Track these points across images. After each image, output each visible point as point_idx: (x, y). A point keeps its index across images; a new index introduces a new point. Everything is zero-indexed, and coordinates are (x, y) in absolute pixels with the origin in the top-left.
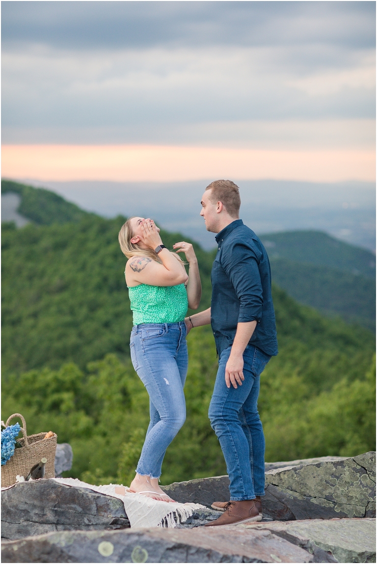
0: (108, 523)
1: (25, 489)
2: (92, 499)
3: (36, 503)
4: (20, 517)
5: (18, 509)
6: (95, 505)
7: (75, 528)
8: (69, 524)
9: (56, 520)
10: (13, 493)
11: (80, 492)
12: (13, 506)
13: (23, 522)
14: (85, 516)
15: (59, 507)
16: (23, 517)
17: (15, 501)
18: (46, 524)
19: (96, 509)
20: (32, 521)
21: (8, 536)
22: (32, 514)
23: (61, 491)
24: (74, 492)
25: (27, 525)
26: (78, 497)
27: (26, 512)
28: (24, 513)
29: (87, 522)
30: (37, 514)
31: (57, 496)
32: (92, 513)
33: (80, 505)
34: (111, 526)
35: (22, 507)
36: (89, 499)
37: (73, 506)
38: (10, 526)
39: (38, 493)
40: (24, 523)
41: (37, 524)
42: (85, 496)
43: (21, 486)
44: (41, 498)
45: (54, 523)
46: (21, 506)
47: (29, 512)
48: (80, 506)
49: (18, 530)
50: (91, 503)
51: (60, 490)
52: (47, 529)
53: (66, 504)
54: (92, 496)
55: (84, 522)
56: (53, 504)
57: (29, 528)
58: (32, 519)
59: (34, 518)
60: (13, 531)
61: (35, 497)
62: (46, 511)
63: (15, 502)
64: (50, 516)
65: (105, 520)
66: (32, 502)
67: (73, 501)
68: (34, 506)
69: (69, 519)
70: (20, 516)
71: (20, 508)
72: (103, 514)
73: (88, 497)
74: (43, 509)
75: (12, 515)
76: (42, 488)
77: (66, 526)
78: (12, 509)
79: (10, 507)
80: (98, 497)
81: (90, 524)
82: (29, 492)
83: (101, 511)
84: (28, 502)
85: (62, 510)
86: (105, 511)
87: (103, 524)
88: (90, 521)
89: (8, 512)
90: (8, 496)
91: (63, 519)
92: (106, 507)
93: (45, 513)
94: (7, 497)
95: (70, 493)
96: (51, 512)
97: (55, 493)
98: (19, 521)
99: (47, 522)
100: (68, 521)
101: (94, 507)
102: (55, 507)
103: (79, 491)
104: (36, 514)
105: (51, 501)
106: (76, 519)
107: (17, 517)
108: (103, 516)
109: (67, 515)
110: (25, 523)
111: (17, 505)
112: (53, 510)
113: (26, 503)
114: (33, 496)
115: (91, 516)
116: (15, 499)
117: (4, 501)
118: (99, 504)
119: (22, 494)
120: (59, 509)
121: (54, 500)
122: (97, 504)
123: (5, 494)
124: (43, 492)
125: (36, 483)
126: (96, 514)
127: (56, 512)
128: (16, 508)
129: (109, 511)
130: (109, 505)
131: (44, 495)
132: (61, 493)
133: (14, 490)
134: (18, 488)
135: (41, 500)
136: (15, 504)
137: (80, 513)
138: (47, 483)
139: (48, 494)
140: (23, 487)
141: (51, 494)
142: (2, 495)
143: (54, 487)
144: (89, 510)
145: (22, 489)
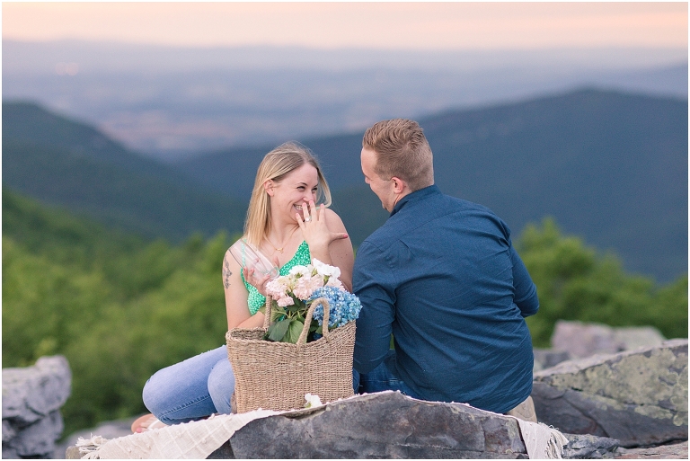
1: (350, 413)
2: (477, 423)
3: (370, 436)
6: (482, 433)
10: (325, 422)
11: (453, 412)
14: (462, 455)
15: (415, 442)
17: (328, 437)
19: (484, 439)
22: (362, 457)
23: (419, 412)
26: (451, 420)
30: (371, 457)
31: (412, 421)
32: (478, 447)
33: (453, 435)
36: (472, 423)
37: (441, 437)
39: (374, 420)
42: (463, 418)
43: (340, 407)
44: (380, 428)
46: (342, 444)
48: (453, 436)
50: (475, 429)
51: (417, 410)
53: (427, 434)
54: (477, 418)
56: (402, 436)
61: (368, 427)
62: (390, 450)
63: (328, 439)
64: (397, 458)
66: (362, 436)
67: (442, 430)
68: (367, 444)
71: (339, 449)
72: (494, 447)
73: (468, 419)
76: (382, 409)
79: (319, 447)
82: (357, 417)
83: (492, 443)
84: (355, 436)
85: (419, 446)
86: (500, 443)
90: (315, 429)
92: (501, 436)
94: (312, 431)
95: (436, 415)
96: (399, 451)
97: (407, 417)
101: (480, 437)
102: (406, 442)
103: (452, 410)
104: (369, 457)
105: (398, 433)
108: (496, 452)
109: (430, 454)
111: (333, 443)
112: (403, 448)
113: (350, 438)
114: (364, 424)
115: (475, 452)
116: (330, 432)
117: (307, 437)
118: (489, 431)
119: (343, 423)
120: (413, 445)
121: (405, 430)
122: (485, 432)
123: (309, 425)
124: (383, 417)
125: (370, 400)
126: (483, 449)
127: (409, 451)
128: (330, 449)
129: (508, 442)
130: (507, 431)
131: (387, 421)
132: (418, 415)
133: (327, 417)
134: (334, 412)
135: (381, 432)
136: (328, 442)
137: (454, 449)
138: (393, 399)
139: (394, 420)
140: (345, 409)
141: (399, 418)
142: (303, 427)
143: (406, 406)
144: (473, 442)
145: (343, 415)
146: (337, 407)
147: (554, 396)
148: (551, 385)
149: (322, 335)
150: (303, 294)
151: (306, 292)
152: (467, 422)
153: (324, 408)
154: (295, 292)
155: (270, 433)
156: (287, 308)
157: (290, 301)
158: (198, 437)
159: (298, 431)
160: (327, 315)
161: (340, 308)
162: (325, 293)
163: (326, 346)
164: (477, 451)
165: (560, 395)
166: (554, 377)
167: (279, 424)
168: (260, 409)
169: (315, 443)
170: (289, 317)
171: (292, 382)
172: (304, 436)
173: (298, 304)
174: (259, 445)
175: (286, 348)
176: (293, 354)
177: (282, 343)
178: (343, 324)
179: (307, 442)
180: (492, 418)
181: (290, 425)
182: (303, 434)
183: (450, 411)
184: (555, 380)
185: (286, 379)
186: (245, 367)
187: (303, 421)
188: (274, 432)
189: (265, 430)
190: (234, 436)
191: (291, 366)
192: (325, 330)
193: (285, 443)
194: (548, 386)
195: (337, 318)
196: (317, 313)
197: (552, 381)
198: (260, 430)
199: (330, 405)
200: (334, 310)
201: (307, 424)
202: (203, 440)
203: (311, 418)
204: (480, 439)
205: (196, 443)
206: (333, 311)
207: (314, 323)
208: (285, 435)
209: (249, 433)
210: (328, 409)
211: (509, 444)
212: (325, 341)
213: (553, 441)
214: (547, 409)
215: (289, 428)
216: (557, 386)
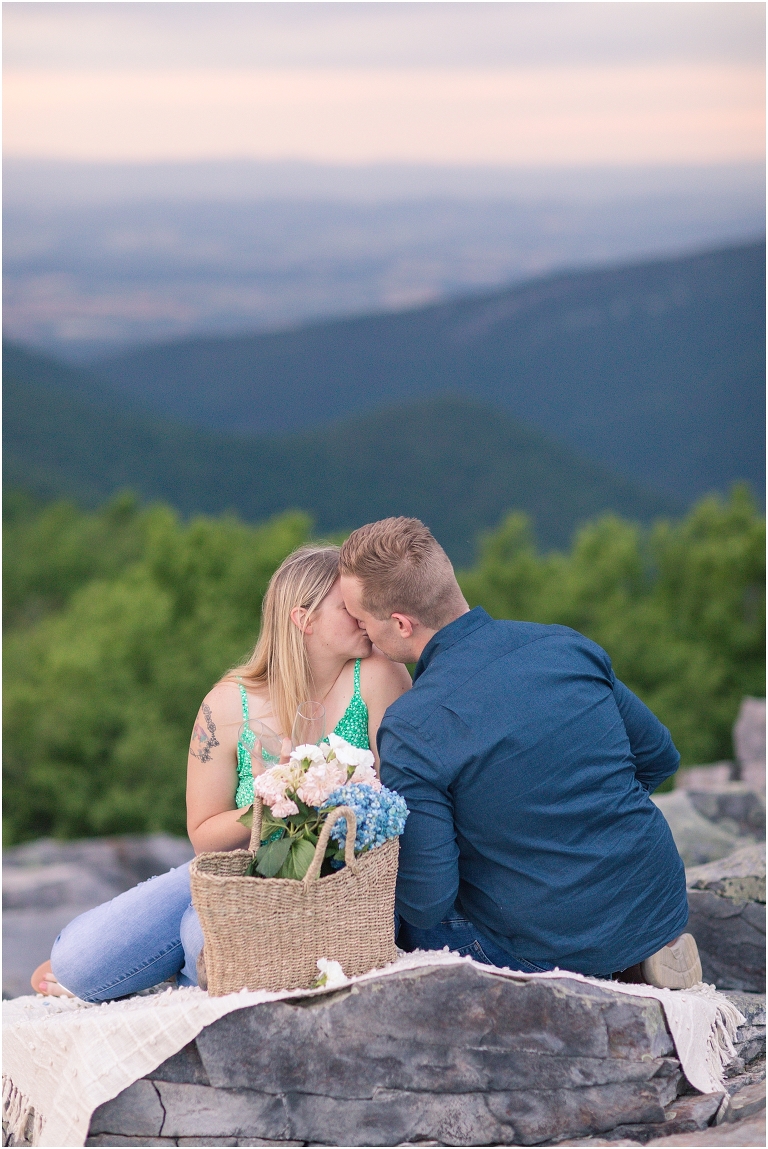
0: (645, 1076)
1: (390, 997)
2: (595, 1013)
3: (422, 1034)
4: (371, 1081)
5: (365, 1058)
6: (603, 1029)
7: (544, 1098)
8: (524, 1090)
9: (486, 1080)
10: (350, 1011)
11: (558, 995)
12: (349, 1051)
13: (381, 1093)
14: (572, 1063)
15: (495, 1043)
16: (383, 1077)
17: (354, 1036)
18: (453, 1093)
19: (606, 1038)
20: (408, 1090)
21: (335, 1137)
22: (409, 1068)
23: (501, 997)
24: (541, 996)
25: (393, 1103)
26: (553, 1009)
27: (391, 1063)
28: (383, 1067)
29: (578, 1078)
30: (426, 1067)
31: (489, 1011)
32: (596, 1051)
33: (556, 1032)
34: (651, 1084)
35: (379, 1049)
36: (587, 1013)
37: (537, 1036)
38: (341, 1109)
39: (430, 1009)
40: (384, 1096)
41: (426, 1096)
42: (573, 1005)
43: (375, 989)
44: (440, 1021)
45: (478, 1090)
46: (378, 1047)
47: (400, 1063)
48: (557, 1034)
49: (366, 1117)
50: (591, 1022)
51: (498, 992)
52: (458, 1107)
53: (515, 1031)
54: (595, 1004)
55: (570, 1080)
56: (474, 1034)
57: (402, 1110)
58: (411, 1080)
59: (416, 1079)
60: (351, 1121)
61: (419, 1019)
62: (455, 1057)
63: (354, 1039)
64: (468, 1071)
65: (634, 1069)
66: (409, 1034)
67: (538, 1024)
68: (417, 1046)
69: (525, 1075)
70: (371, 1076)
71: (373, 1055)
72: (623, 1051)
73: (581, 1006)
74: (442, 1051)
75: (347, 1074)
76: (442, 991)
77: (515, 1094)
78: (345, 1058)
79: (341, 1052)
80: (612, 1005)
81: (589, 1083)
82: (402, 1004)
83: (620, 1044)
84: (399, 1035)
85: (502, 1050)
86: (632, 1045)
87: (630, 1080)
88: (586, 1075)
89: (331, 1069)
90: (334, 1022)
91: (505, 1077)
92: (634, 1033)
93: (450, 1061)
94: (329, 1026)
95: (530, 1000)
96: (469, 1058)
97: (483, 1004)
98: (369, 1092)
99: (457, 1089)
100: (520, 1079)
101: (600, 1035)
102: (481, 1043)
103: (555, 992)
104: (421, 1068)
105: (468, 1029)
106: (545, 1074)
107: (361, 1081)
108: (626, 1058)
109: (520, 1064)
110: (388, 1097)
111: (363, 1046)
112: (476, 1054)
113: (390, 1038)
114: (413, 1016)
115: (591, 1060)
116: (357, 1028)
117: (321, 1037)
118: (615, 1025)
119: (378, 1014)
120: (493, 1049)
121: (478, 1024)
122: (608, 1026)
123: (324, 1016)
124: (444, 1004)
125: (422, 977)
126: (605, 1054)
127: (485, 1057)
128: (358, 1055)
129: (644, 1042)
130: (643, 1025)
131: (451, 1010)
132: (500, 1000)
133: (351, 1005)
134: (365, 996)
135: (440, 1027)
136: (355, 1044)
137: (558, 1055)
138: (459, 976)
139: (461, 1008)
140: (381, 991)
141: (470, 1006)
142: (315, 1019)
143: (480, 985)
144: (588, 1043)
145: (378, 1000)
146: (369, 987)
147: (726, 914)
148: (722, 896)
149: (343, 864)
150: (314, 797)
151: (318, 794)
152: (580, 1011)
153: (348, 988)
154: (301, 794)
155: (262, 1030)
156: (289, 820)
157: (292, 808)
158: (143, 1033)
159: (306, 1026)
160: (352, 833)
161: (374, 820)
162: (349, 796)
163: (352, 881)
164: (595, 1057)
165: (738, 912)
166: (726, 884)
167: (275, 1015)
168: (245, 990)
169: (333, 1045)
170: (291, 832)
171: (297, 940)
172: (316, 1035)
173: (305, 811)
174: (244, 1048)
175: (287, 888)
176: (297, 897)
177: (280, 881)
178: (378, 844)
179: (321, 1044)
180: (619, 1003)
181: (293, 1017)
182: (314, 1031)
183: (552, 993)
184: (727, 887)
185: (286, 937)
186: (221, 921)
187: (315, 1010)
188: (267, 1029)
189: (253, 1025)
190: (202, 1035)
191: (294, 915)
192: (349, 856)
193: (286, 1045)
194: (717, 897)
195: (369, 836)
196: (336, 829)
197: (723, 890)
198: (245, 1026)
199: (357, 985)
200: (364, 823)
201: (320, 1015)
202: (151, 1038)
203: (328, 1005)
204: (600, 1038)
205: (140, 1044)
206: (362, 826)
207: (332, 845)
208: (286, 1033)
209: (228, 1030)
210: (355, 991)
211: (647, 1046)
212: (350, 873)
213: (720, 1023)
214: (716, 935)
215: (292, 1022)
216: (731, 898)
